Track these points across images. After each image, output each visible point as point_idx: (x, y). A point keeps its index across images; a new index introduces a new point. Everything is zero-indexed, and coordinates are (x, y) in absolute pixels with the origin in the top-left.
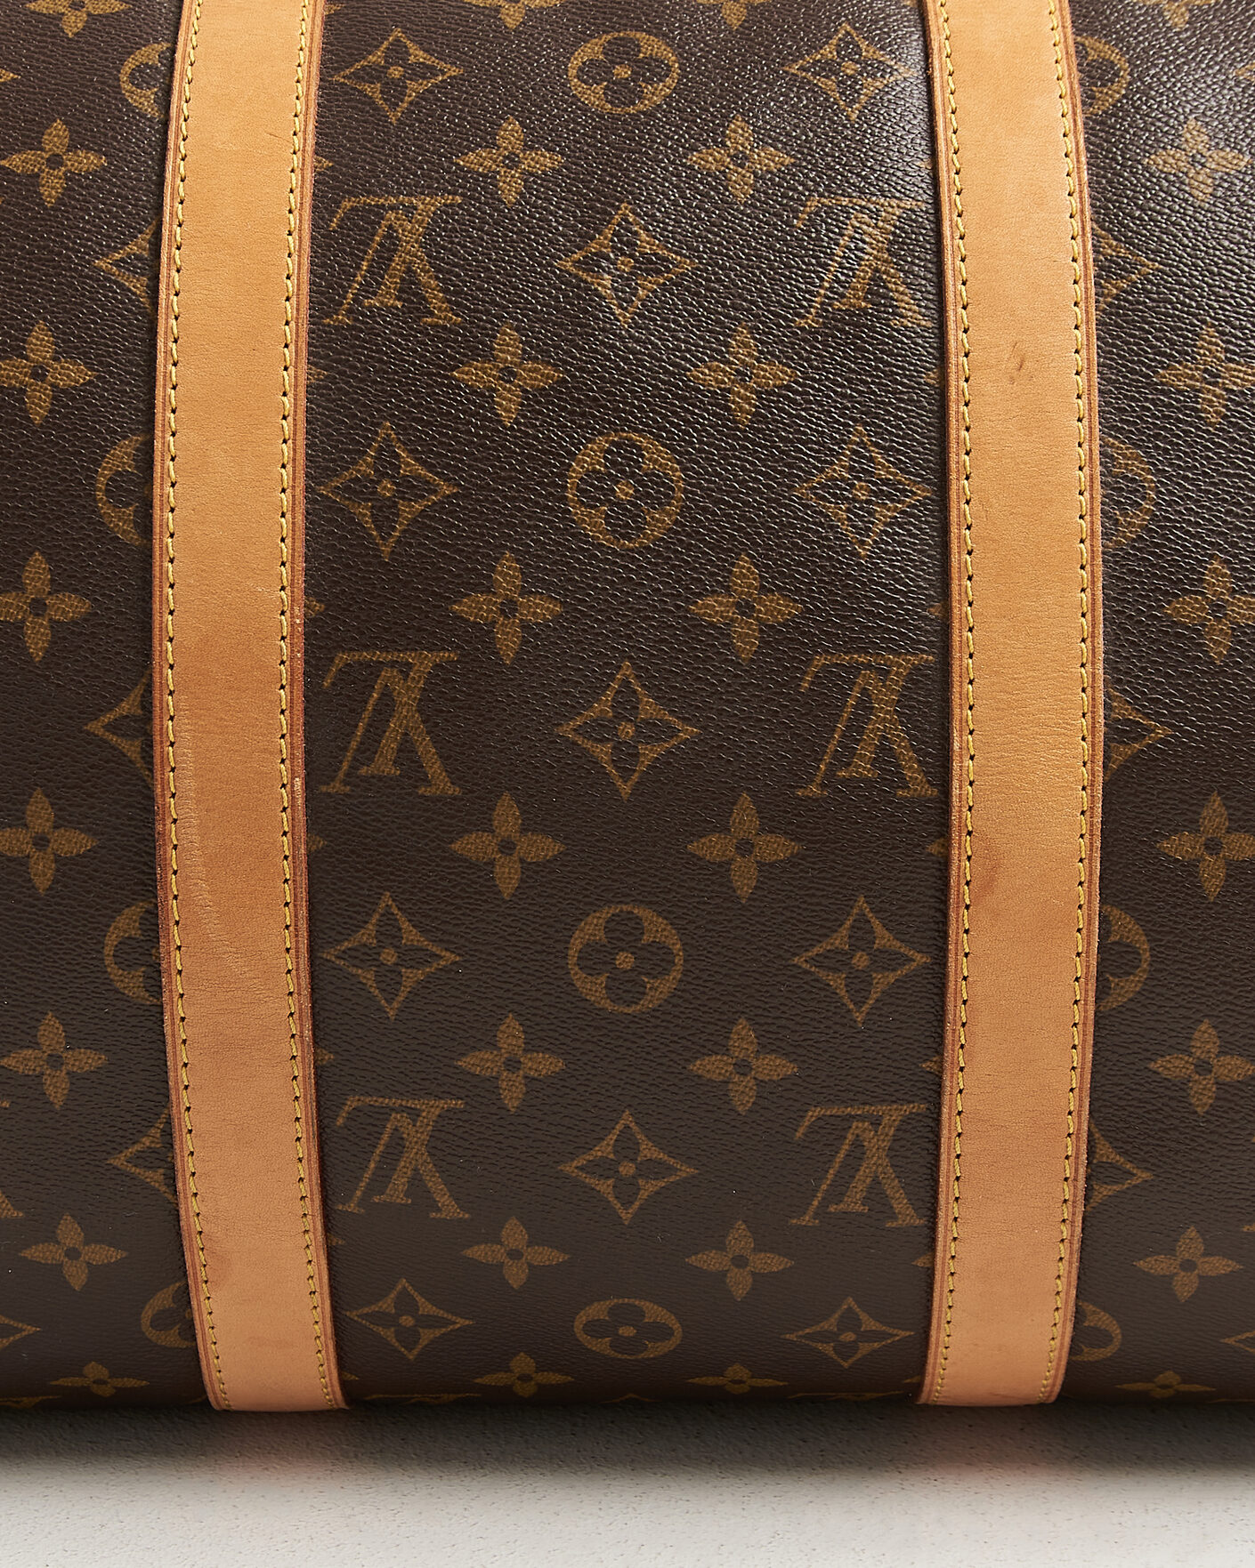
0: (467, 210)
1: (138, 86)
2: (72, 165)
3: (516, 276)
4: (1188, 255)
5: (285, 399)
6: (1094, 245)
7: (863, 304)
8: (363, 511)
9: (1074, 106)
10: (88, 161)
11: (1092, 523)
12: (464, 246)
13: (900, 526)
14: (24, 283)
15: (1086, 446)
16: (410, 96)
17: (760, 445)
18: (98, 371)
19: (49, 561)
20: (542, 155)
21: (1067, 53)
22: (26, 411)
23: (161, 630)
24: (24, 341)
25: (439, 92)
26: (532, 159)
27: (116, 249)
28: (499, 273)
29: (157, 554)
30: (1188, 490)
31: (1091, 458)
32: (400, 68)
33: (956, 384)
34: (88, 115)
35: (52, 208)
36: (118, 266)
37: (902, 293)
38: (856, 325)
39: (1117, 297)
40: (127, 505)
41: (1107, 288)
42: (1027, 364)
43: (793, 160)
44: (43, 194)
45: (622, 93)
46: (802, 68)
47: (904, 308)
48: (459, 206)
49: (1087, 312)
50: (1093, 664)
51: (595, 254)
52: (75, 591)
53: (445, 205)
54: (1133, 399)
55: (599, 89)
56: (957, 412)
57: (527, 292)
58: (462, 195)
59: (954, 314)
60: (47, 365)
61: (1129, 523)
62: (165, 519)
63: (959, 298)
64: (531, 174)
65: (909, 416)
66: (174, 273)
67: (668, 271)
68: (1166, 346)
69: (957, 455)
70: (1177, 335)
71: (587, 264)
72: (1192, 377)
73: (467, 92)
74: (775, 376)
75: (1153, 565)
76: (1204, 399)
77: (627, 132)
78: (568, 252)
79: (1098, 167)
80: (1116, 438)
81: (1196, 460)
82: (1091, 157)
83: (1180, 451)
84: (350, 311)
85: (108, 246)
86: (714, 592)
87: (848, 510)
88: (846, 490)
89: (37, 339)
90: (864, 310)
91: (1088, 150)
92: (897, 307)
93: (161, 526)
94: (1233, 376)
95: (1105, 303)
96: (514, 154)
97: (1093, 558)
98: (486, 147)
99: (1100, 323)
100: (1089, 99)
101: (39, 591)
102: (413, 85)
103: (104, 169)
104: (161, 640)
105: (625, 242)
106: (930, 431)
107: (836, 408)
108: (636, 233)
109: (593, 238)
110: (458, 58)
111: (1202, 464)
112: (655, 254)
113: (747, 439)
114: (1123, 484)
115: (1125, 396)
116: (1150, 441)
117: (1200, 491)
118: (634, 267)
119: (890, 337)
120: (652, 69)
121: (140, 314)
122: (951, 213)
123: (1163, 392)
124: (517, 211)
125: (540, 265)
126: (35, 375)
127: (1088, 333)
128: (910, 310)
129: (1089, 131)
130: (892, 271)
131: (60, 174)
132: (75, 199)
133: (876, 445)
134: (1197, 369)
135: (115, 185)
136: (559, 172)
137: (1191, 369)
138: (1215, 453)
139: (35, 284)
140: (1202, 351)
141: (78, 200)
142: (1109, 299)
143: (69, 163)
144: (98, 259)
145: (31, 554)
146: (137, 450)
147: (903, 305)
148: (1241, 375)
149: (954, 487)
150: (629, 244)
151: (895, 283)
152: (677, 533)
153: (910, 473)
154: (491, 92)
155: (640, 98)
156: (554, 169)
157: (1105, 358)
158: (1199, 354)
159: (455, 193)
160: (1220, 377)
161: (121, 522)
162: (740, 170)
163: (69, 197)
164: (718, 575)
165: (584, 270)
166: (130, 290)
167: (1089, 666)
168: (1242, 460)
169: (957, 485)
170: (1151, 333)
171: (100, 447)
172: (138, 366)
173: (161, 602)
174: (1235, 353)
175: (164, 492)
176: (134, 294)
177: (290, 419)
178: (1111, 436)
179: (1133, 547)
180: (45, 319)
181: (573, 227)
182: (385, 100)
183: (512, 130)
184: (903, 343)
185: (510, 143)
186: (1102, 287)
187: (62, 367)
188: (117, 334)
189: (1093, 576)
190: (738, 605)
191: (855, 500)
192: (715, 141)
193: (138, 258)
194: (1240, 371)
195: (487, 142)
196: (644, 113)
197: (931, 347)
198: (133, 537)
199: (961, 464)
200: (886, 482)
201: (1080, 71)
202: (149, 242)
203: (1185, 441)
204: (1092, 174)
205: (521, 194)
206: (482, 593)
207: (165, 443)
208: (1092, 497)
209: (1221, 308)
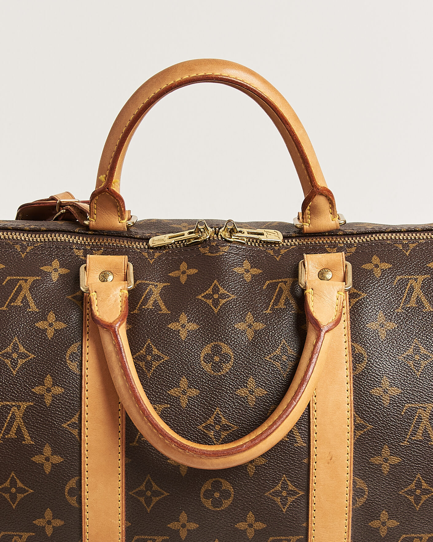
0: (171, 410)
1: (72, 361)
2: (54, 392)
3: (186, 431)
4: (381, 423)
5: (119, 469)
6: (354, 419)
7: (287, 439)
8: (142, 500)
9: (350, 373)
10: (58, 390)
11: (349, 503)
12: (170, 422)
13: (295, 503)
14: (41, 431)
15: (349, 481)
16: (154, 367)
17: (256, 481)
18: (64, 458)
19: (51, 510)
20: (193, 390)
21: (349, 352)
22: (44, 470)
23: (85, 530)
24: (43, 450)
25: (162, 366)
26: (190, 392)
27: (68, 421)
28: (180, 430)
29: (83, 511)
30: (377, 492)
31: (350, 485)
32: (150, 357)
33: (312, 464)
34: (57, 373)
35: (49, 407)
36: (69, 426)
37: (298, 436)
38: (284, 446)
39: (360, 436)
40: (74, 496)
41: (357, 433)
42: (333, 458)
43: (267, 393)
44: (46, 402)
45: (217, 367)
46: (270, 358)
47: (298, 440)
48: (169, 408)
49: (351, 442)
50: (348, 539)
51: (209, 424)
52: (59, 518)
53: (165, 408)
54: (363, 466)
55: (210, 365)
56: (313, 465)
57: (189, 436)
58: (170, 404)
59: (313, 443)
60: (50, 457)
61: (360, 501)
62: (85, 501)
63: (314, 438)
64: (190, 397)
65: (298, 472)
66: (86, 430)
67: (230, 429)
68: (373, 451)
69: (312, 484)
70: (377, 448)
71: (206, 427)
72: (380, 460)
73: (170, 366)
74: (260, 461)
75: (366, 512)
76: (383, 467)
77: (218, 382)
78: (201, 424)
79: (356, 393)
80: (357, 477)
81: (380, 484)
82: (355, 390)
83: (375, 481)
84: (137, 441)
85: (66, 420)
86: (242, 521)
87: (280, 499)
88: (280, 493)
89: (46, 449)
90: (287, 441)
91: (354, 387)
92: (296, 440)
93: (84, 504)
94: (392, 460)
95: (356, 438)
96: (185, 390)
97: (349, 512)
98: (177, 387)
99: (354, 443)
100: (355, 368)
101: (49, 518)
102: (154, 363)
103: (63, 392)
104: (85, 533)
105: (218, 421)
106: (304, 476)
107: (278, 470)
108: (221, 418)
109: (208, 419)
110: (167, 353)
111: (381, 485)
112: (226, 425)
113: (252, 480)
114: (359, 490)
115: (361, 466)
116: (367, 478)
117: (381, 492)
118: (220, 428)
119: (294, 449)
120: (225, 358)
121: (76, 441)
122: (313, 411)
123: (372, 465)
124: (186, 410)
125: (193, 427)
126: (46, 460)
127: (351, 448)
128: (300, 441)
129: (354, 380)
130: (295, 428)
131: (51, 395)
132: (55, 404)
133: (289, 480)
134: (382, 458)
135: (67, 399)
136: (198, 396)
137: (380, 458)
138: (385, 482)
139: (45, 432)
140: (383, 453)
141: (56, 404)
142: (358, 437)
143: (53, 391)
144: (63, 424)
145: (47, 509)
146: (77, 481)
147: (298, 439)
148: (394, 460)
149: (311, 493)
150: (219, 421)
151: (296, 432)
152: (232, 506)
153: (298, 488)
154: (177, 366)
155: (222, 369)
156: (196, 395)
157: (356, 454)
158: (382, 453)
159: (168, 404)
160: (388, 460)
161: (73, 501)
162: (251, 396)
163: (53, 403)
164: (243, 517)
165: (206, 430)
166: (73, 434)
167: (347, 539)
168: (393, 484)
169: (312, 492)
170: (369, 447)
171: (65, 480)
172: (76, 457)
173: (84, 523)
174: (393, 453)
175: (85, 494)
176: (74, 435)
177: (121, 475)
178: (356, 477)
179: (361, 508)
180: (48, 443)
181: (202, 415)
182: (146, 369)
183: (184, 381)
184: (297, 451)
185: (184, 386)
186: (356, 433)
187: (54, 458)
188: (69, 447)
189: (349, 517)
190: (248, 525)
191: (282, 496)
192: (244, 386)
193: (75, 423)
194: (394, 459)
195: (177, 385)
196: (223, 375)
197: (306, 452)
198: (76, 505)
199: (313, 487)
200: (291, 490)
201: (352, 357)
202: (78, 418)
203: (377, 479)
204: (354, 396)
205: (187, 404)
206: (176, 522)
207: (85, 481)
208: (350, 496)
209: (390, 440)
